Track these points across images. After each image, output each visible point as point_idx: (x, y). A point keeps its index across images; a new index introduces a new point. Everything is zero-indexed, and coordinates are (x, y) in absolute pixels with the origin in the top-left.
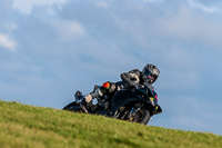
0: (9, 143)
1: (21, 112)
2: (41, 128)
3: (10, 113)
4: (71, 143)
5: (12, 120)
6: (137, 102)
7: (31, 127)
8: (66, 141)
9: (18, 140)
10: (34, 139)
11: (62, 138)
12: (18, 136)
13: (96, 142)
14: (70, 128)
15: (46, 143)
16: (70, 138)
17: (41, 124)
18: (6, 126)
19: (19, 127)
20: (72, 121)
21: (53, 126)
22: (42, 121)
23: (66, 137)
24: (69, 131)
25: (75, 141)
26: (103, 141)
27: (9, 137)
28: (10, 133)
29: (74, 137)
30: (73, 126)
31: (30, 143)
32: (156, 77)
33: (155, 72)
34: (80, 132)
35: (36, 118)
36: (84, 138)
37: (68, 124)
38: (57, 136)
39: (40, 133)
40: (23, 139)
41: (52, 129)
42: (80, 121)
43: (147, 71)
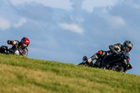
0: (78, 91)
1: (86, 72)
2: (98, 82)
3: (79, 72)
4: (116, 91)
5: (80, 76)
6: (117, 62)
7: (91, 81)
8: (113, 89)
9: (84, 89)
10: (93, 88)
11: (110, 88)
12: (83, 86)
13: (131, 90)
14: (115, 82)
15: (101, 90)
16: (116, 88)
17: (98, 79)
18: (76, 80)
19: (85, 81)
20: (117, 77)
21: (105, 80)
22: (99, 77)
23: (113, 87)
24: (115, 84)
25: (118, 89)
26: (135, 89)
27: (78, 86)
28: (79, 84)
29: (118, 87)
30: (117, 80)
31: (91, 90)
32: (130, 48)
33: (130, 45)
34: (122, 84)
35: (95, 75)
36: (124, 88)
37: (114, 79)
38: (107, 87)
39: (97, 84)
40: (87, 88)
41: (104, 82)
42: (122, 77)
43: (125, 44)
